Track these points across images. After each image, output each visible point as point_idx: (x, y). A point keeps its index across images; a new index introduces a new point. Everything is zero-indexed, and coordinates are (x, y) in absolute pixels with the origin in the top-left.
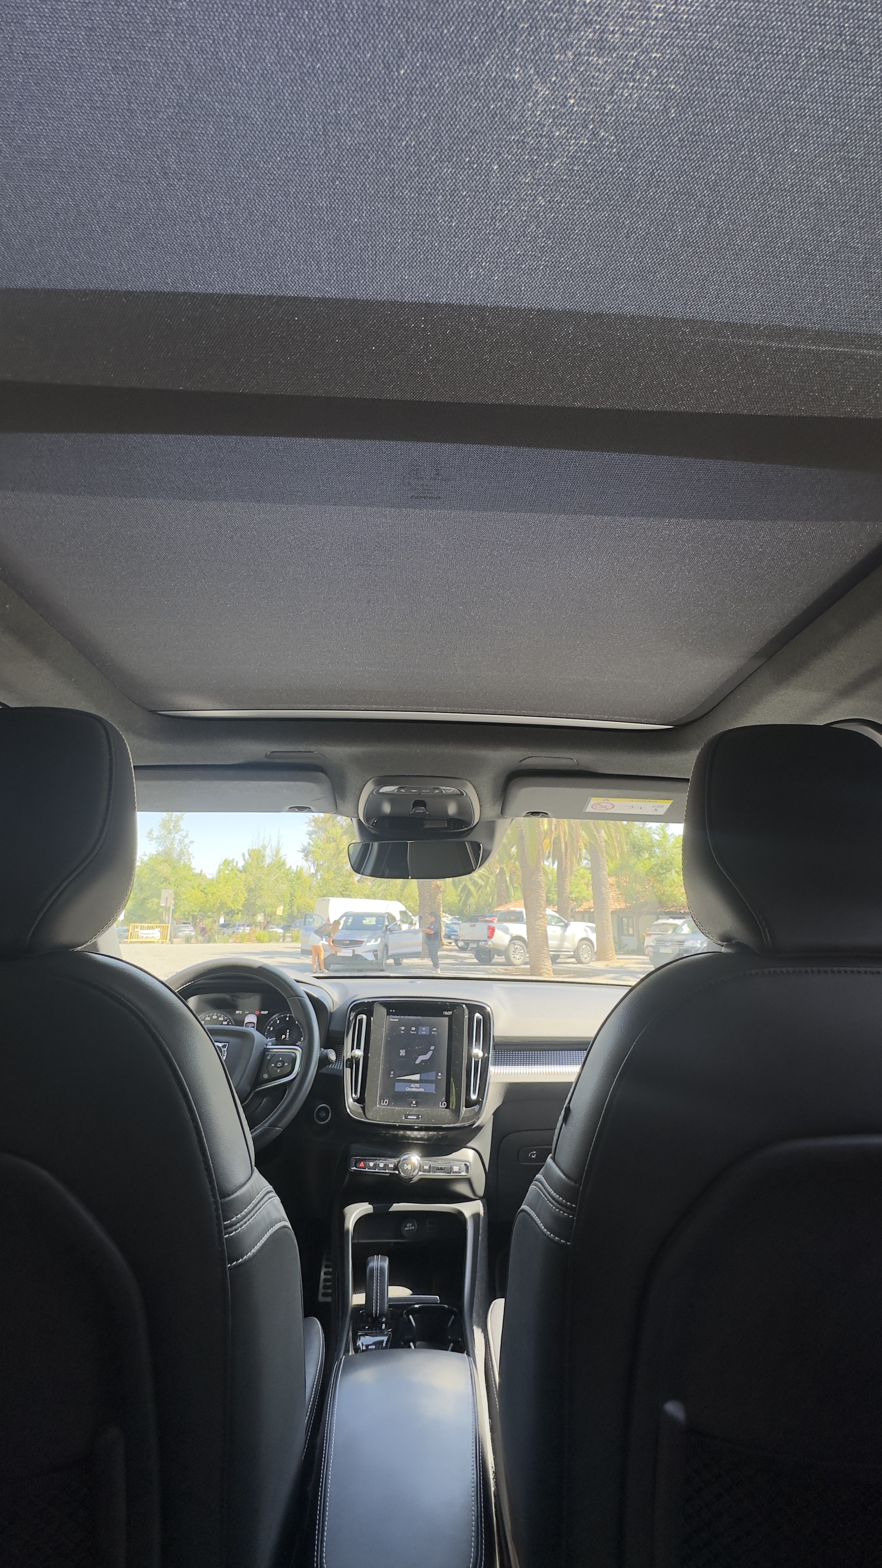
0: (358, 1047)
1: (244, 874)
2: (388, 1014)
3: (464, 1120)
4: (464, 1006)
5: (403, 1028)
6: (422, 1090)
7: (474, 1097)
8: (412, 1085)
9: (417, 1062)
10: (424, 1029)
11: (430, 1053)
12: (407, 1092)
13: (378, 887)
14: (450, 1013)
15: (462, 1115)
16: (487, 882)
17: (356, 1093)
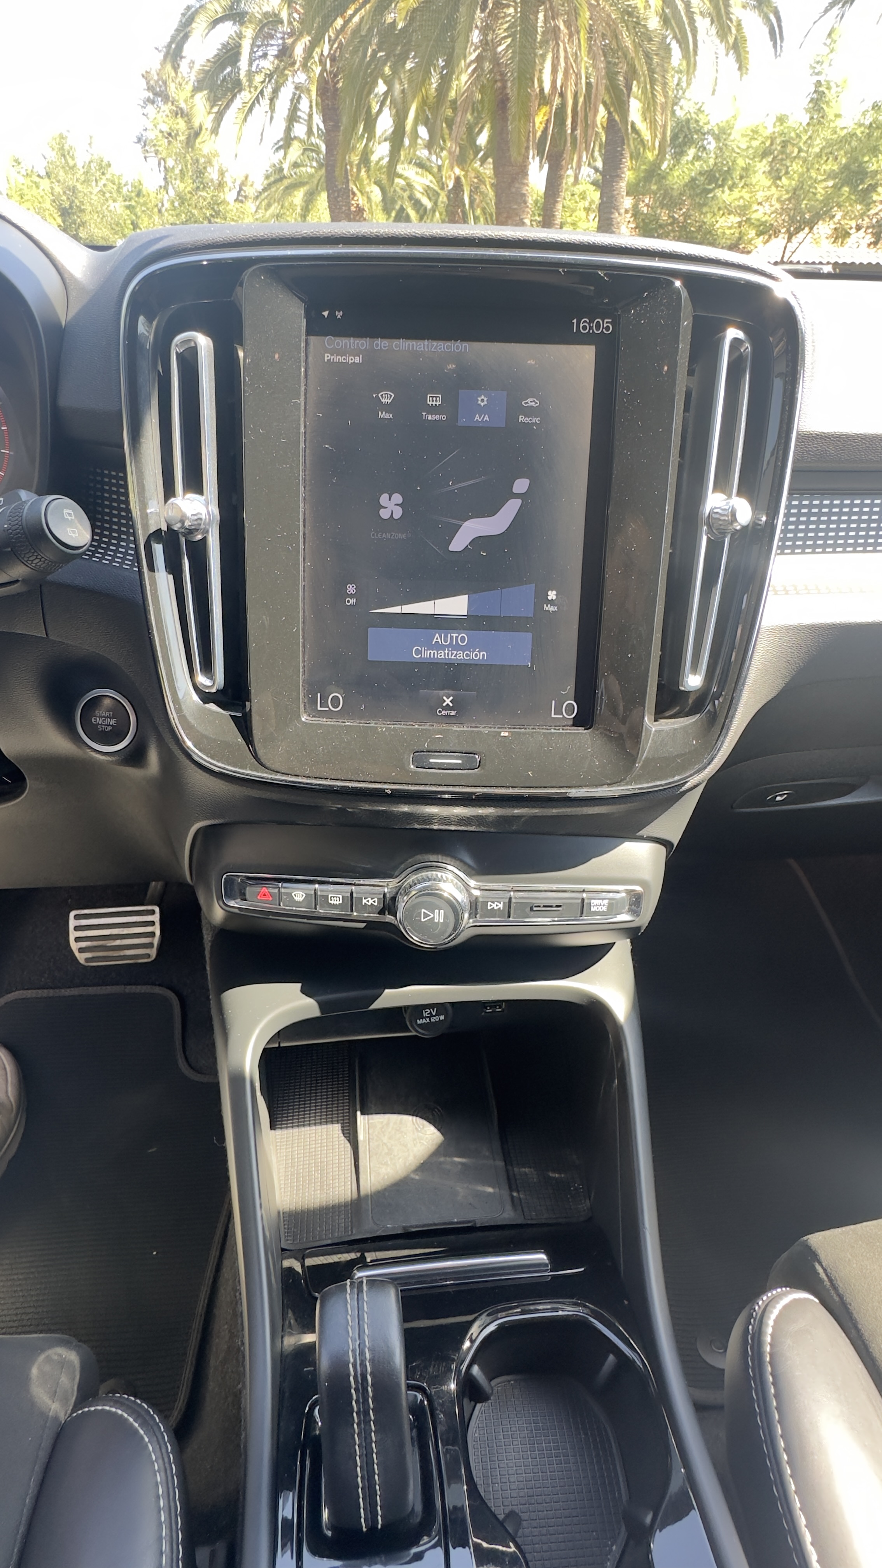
0: (195, 483)
1: (47, 180)
2: (316, 327)
3: (651, 770)
4: (678, 283)
5: (387, 397)
6: (478, 656)
7: (693, 681)
8: (437, 638)
9: (458, 544)
10: (482, 400)
11: (512, 508)
12: (419, 664)
13: (266, 210)
14: (606, 326)
15: (647, 748)
16: (436, 204)
17: (207, 666)
